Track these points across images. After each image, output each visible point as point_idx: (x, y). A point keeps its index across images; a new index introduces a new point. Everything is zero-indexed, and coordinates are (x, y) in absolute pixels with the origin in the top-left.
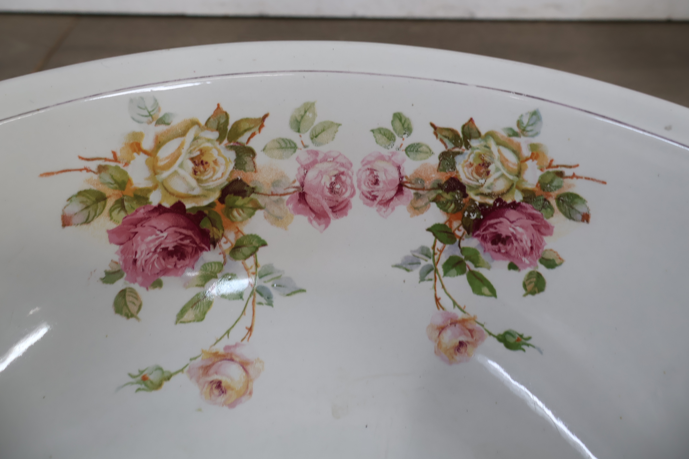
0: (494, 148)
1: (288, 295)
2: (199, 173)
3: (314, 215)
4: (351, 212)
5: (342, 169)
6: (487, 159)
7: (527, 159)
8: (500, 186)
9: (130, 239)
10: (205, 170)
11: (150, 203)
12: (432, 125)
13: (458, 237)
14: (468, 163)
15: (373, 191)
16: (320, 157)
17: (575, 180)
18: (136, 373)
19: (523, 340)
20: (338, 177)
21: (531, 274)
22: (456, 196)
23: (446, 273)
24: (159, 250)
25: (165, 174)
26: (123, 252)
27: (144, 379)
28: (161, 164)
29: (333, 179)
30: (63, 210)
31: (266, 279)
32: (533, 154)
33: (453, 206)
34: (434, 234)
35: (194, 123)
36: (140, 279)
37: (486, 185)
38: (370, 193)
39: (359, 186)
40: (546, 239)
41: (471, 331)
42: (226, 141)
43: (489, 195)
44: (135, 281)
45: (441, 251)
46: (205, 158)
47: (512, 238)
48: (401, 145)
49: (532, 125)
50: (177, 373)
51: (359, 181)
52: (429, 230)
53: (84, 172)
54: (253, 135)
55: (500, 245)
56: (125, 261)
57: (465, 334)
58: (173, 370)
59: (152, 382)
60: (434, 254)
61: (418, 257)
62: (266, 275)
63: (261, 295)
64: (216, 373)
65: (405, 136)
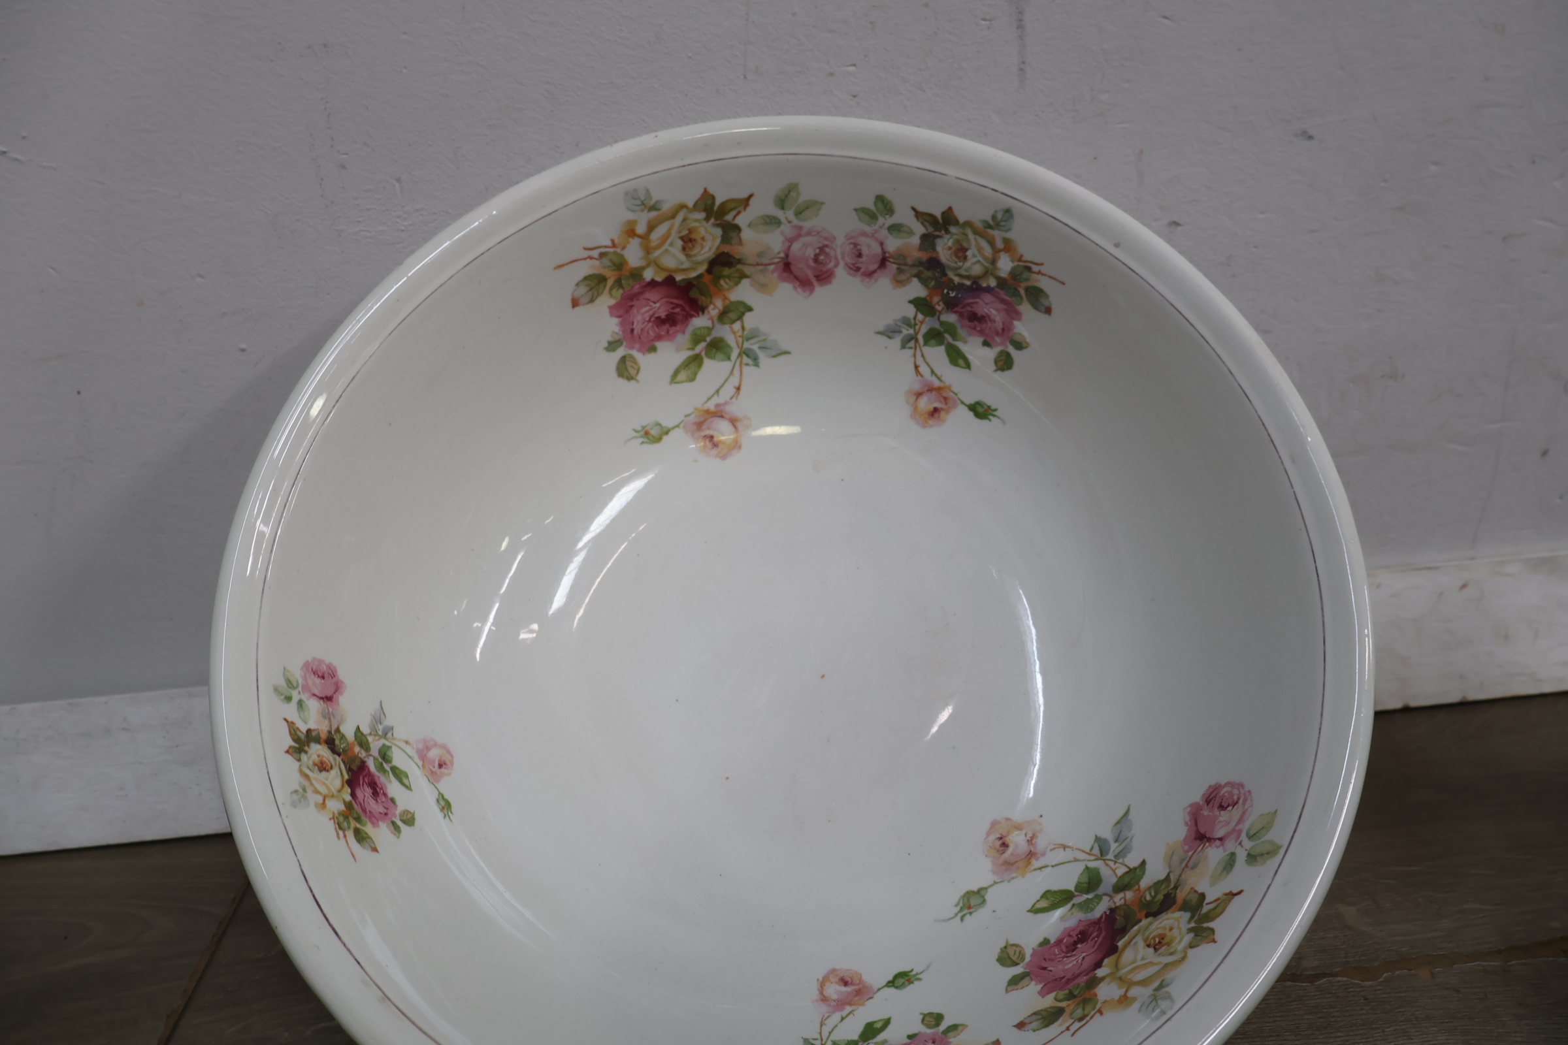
0: (971, 236)
1: (774, 357)
2: (687, 249)
3: (798, 283)
4: (835, 281)
5: (826, 243)
6: (965, 245)
7: (1000, 251)
8: (977, 270)
9: (627, 312)
10: (694, 246)
11: (644, 279)
12: (913, 209)
13: (938, 311)
14: (946, 246)
15: (856, 263)
16: (804, 231)
17: (1040, 277)
18: (639, 428)
19: (991, 412)
20: (822, 249)
21: (1001, 352)
22: (937, 274)
23: (926, 344)
24: (652, 319)
25: (657, 253)
26: (622, 324)
27: (647, 433)
28: (653, 244)
29: (817, 251)
30: (572, 295)
31: (752, 341)
32: (1005, 247)
33: (933, 283)
34: (916, 307)
35: (683, 206)
36: (637, 346)
37: (963, 268)
38: (853, 264)
39: (843, 258)
40: (1016, 323)
41: (946, 399)
42: (712, 220)
43: (968, 277)
44: (632, 348)
45: (922, 322)
46: (693, 236)
47: (987, 318)
48: (884, 224)
49: (1005, 221)
50: (674, 428)
51: (843, 254)
52: (910, 302)
53: (588, 260)
54: (739, 213)
55: (976, 323)
56: (624, 331)
57: (941, 402)
58: (670, 425)
59: (653, 436)
60: (916, 324)
61: (900, 326)
62: (752, 338)
63: (748, 356)
64: (709, 428)
65: (887, 216)
